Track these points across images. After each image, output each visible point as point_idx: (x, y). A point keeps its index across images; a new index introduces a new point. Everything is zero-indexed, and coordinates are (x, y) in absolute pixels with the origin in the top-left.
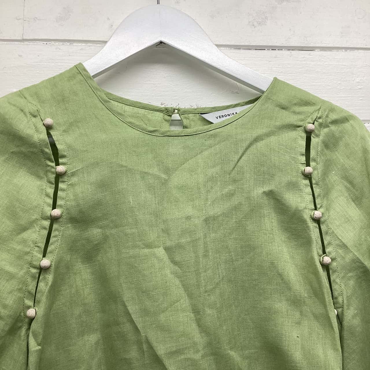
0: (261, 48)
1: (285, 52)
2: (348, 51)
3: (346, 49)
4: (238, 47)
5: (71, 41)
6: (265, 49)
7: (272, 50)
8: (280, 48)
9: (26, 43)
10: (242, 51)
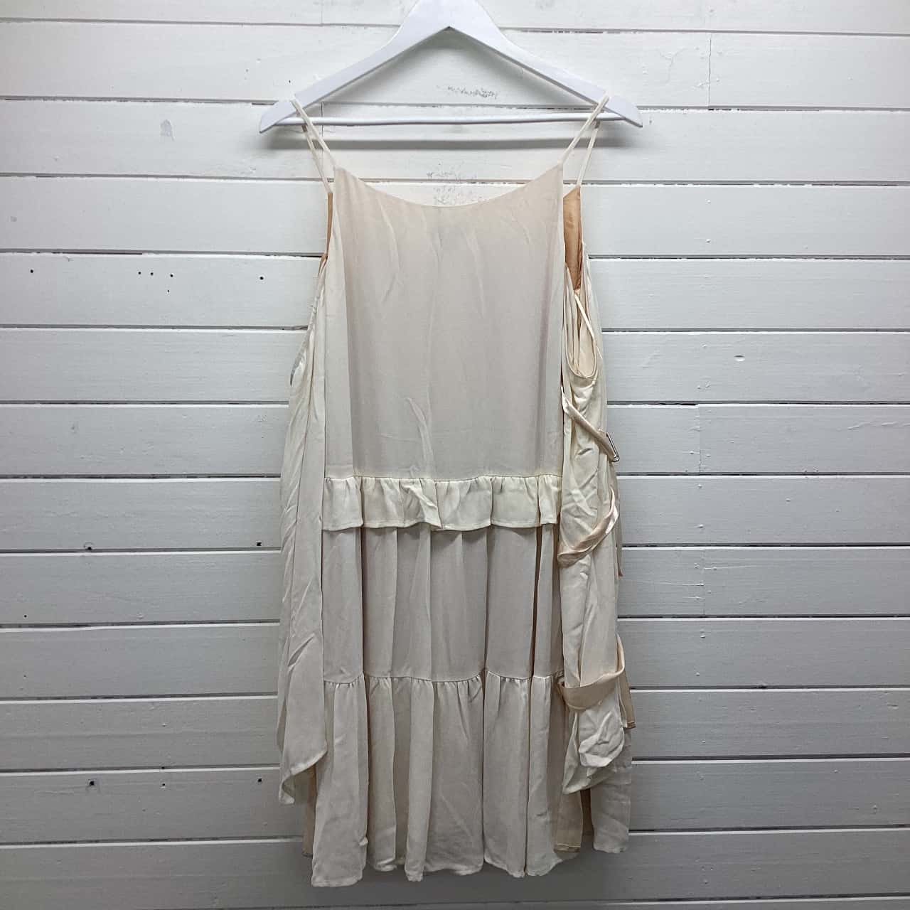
0: (549, 31)
1: (571, 35)
2: (637, 33)
3: (635, 31)
4: (525, 30)
5: (366, 26)
6: (551, 32)
7: (560, 32)
8: (567, 31)
9: (324, 27)
10: (529, 34)
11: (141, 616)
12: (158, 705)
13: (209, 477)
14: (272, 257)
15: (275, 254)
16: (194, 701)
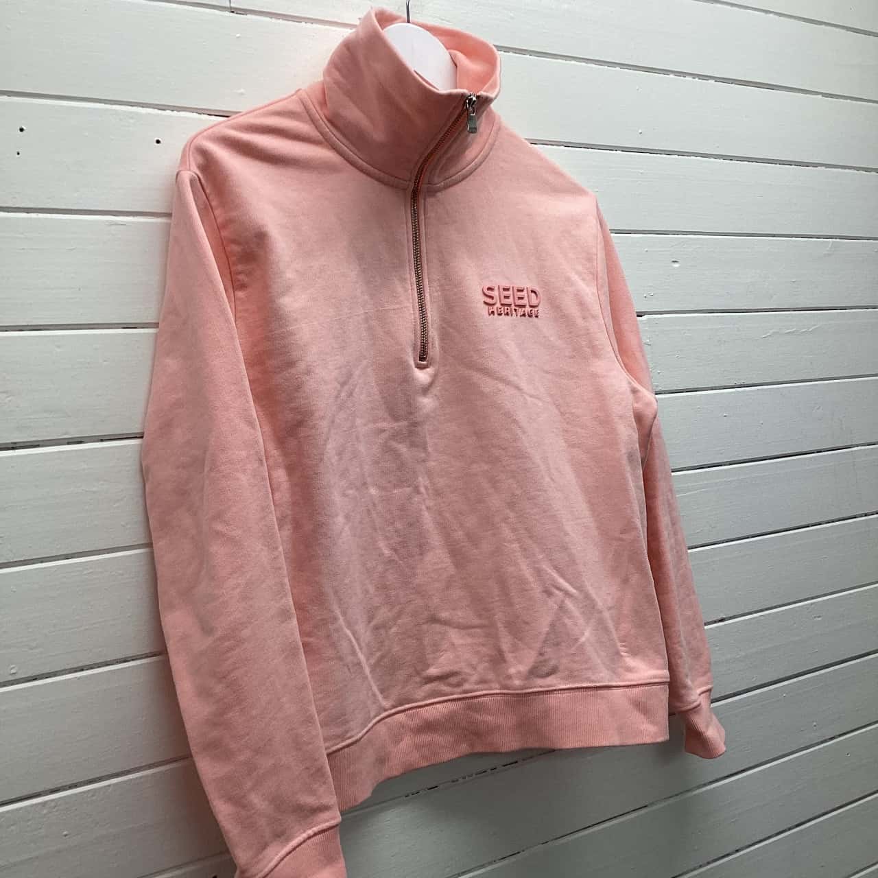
11: (13, 671)
12: (53, 804)
13: (102, 440)
14: (168, 112)
15: (173, 108)
16: (109, 786)
